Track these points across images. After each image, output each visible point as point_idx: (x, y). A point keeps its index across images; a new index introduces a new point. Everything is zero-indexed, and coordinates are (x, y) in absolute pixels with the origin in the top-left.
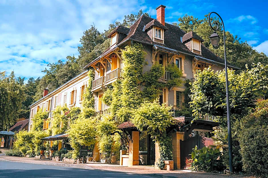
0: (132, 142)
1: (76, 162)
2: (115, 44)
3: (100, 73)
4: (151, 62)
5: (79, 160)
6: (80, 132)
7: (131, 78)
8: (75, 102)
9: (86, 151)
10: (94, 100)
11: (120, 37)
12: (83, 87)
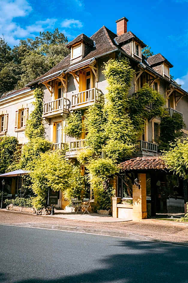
0: (139, 189)
1: (40, 214)
2: (80, 57)
3: (53, 94)
4: (133, 84)
5: (45, 210)
6: (57, 173)
7: (121, 102)
8: (7, 130)
9: (55, 198)
10: (44, 129)
11: (86, 49)
12: (21, 111)
